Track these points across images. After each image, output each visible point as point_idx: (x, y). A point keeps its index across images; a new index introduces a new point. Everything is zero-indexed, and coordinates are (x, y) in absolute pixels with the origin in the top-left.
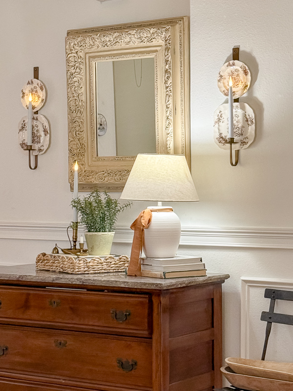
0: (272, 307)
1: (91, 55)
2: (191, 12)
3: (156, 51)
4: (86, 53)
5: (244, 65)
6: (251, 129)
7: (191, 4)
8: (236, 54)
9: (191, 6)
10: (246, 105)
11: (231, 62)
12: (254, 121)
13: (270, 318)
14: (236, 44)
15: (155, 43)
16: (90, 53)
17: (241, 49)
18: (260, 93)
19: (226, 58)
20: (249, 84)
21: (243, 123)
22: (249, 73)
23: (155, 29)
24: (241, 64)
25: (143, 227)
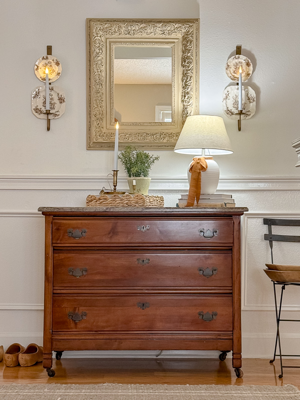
0: (270, 231)
1: (111, 40)
2: (200, 16)
3: (174, 42)
4: (107, 39)
5: (248, 59)
6: (253, 105)
7: (200, 10)
8: (239, 51)
9: (200, 12)
10: (249, 88)
11: (237, 56)
12: (255, 99)
13: (271, 238)
14: (239, 44)
15: (173, 36)
16: (111, 38)
17: (242, 48)
18: (257, 80)
19: (230, 53)
20: (251, 72)
21: (245, 101)
22: (252, 65)
23: (180, 25)
24: (245, 58)
25: (200, 170)
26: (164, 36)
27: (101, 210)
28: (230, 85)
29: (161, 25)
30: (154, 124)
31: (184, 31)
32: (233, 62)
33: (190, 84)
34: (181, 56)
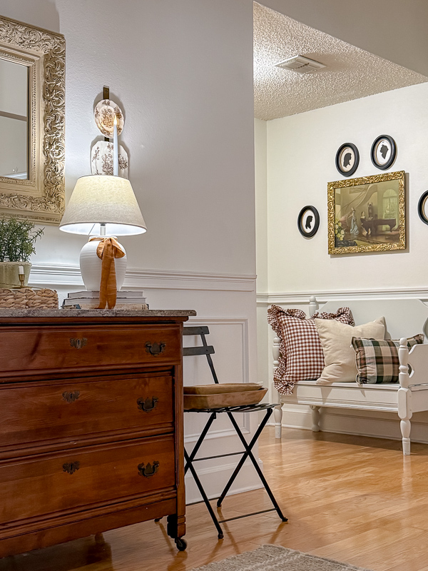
3: (33, 61)
5: (118, 107)
6: (125, 172)
8: (106, 94)
10: (121, 147)
11: (106, 101)
12: (127, 164)
14: (107, 85)
15: (32, 50)
20: (122, 127)
22: (122, 117)
23: (49, 37)
24: (115, 105)
25: (112, 255)
26: (20, 47)
27: (21, 314)
28: (98, 139)
29: (24, 29)
30: (6, 180)
31: (50, 47)
32: (102, 107)
33: (60, 128)
34: (42, 84)
